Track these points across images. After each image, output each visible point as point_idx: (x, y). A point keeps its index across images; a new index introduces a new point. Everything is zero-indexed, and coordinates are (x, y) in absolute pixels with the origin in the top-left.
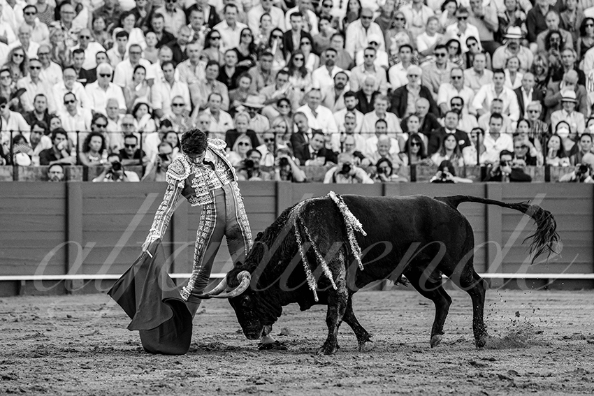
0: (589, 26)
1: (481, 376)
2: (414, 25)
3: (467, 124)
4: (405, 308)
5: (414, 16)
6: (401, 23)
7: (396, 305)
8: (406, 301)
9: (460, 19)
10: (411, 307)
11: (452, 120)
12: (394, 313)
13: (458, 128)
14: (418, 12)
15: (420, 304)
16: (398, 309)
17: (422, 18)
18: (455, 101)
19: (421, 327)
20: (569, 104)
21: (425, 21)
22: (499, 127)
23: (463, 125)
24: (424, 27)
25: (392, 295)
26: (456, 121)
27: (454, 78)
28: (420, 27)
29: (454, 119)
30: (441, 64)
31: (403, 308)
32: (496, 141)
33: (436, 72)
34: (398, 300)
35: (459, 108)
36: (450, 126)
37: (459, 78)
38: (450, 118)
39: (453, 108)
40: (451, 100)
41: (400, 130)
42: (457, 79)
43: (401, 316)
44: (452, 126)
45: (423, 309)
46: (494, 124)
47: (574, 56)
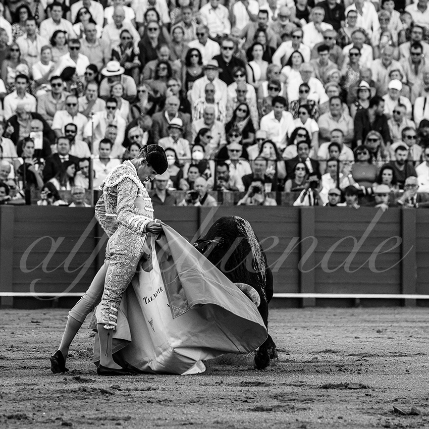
0: (194, 57)
1: (85, 390)
2: (30, 55)
3: (79, 149)
4: (18, 326)
5: (29, 47)
6: (17, 54)
7: (10, 323)
8: (19, 319)
9: (72, 48)
10: (24, 325)
11: (64, 146)
12: (6, 330)
13: (70, 153)
14: (33, 42)
15: (32, 322)
16: (11, 326)
17: (37, 48)
18: (69, 128)
19: (31, 344)
20: (175, 130)
21: (39, 51)
22: (108, 152)
23: (75, 151)
24: (39, 57)
25: (6, 313)
26: (68, 147)
27: (69, 105)
28: (36, 56)
29: (65, 144)
30: (57, 94)
31: (16, 326)
32: (106, 165)
33: (51, 102)
34: (11, 318)
35: (73, 134)
36: (62, 152)
37: (74, 105)
38: (62, 144)
39: (67, 134)
40: (66, 127)
41: (15, 155)
42: (72, 106)
43: (13, 333)
44: (64, 152)
45: (35, 326)
46: (103, 149)
47: (178, 85)
